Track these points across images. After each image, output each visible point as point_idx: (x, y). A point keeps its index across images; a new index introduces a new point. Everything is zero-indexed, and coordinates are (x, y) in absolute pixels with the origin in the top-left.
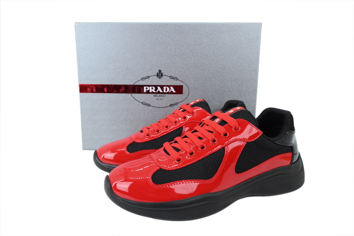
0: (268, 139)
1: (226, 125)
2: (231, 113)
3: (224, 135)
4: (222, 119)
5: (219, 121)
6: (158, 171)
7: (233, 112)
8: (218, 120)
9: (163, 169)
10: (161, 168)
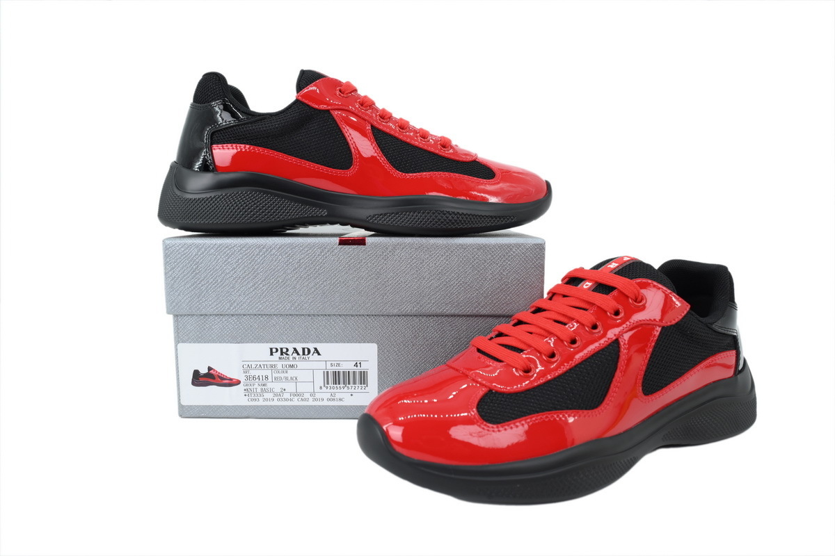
0: (699, 321)
1: (615, 293)
2: (615, 269)
3: (613, 313)
4: (596, 282)
5: (591, 286)
6: (485, 395)
7: (618, 267)
8: (590, 284)
9: (496, 392)
10: (490, 391)
